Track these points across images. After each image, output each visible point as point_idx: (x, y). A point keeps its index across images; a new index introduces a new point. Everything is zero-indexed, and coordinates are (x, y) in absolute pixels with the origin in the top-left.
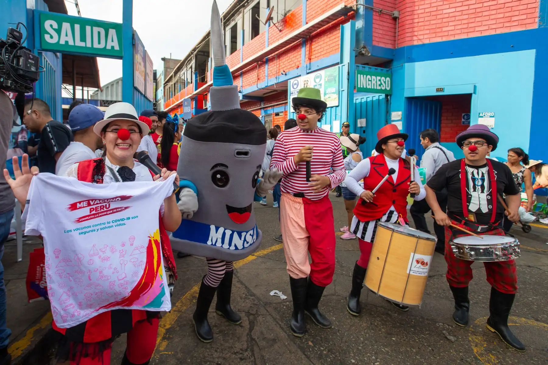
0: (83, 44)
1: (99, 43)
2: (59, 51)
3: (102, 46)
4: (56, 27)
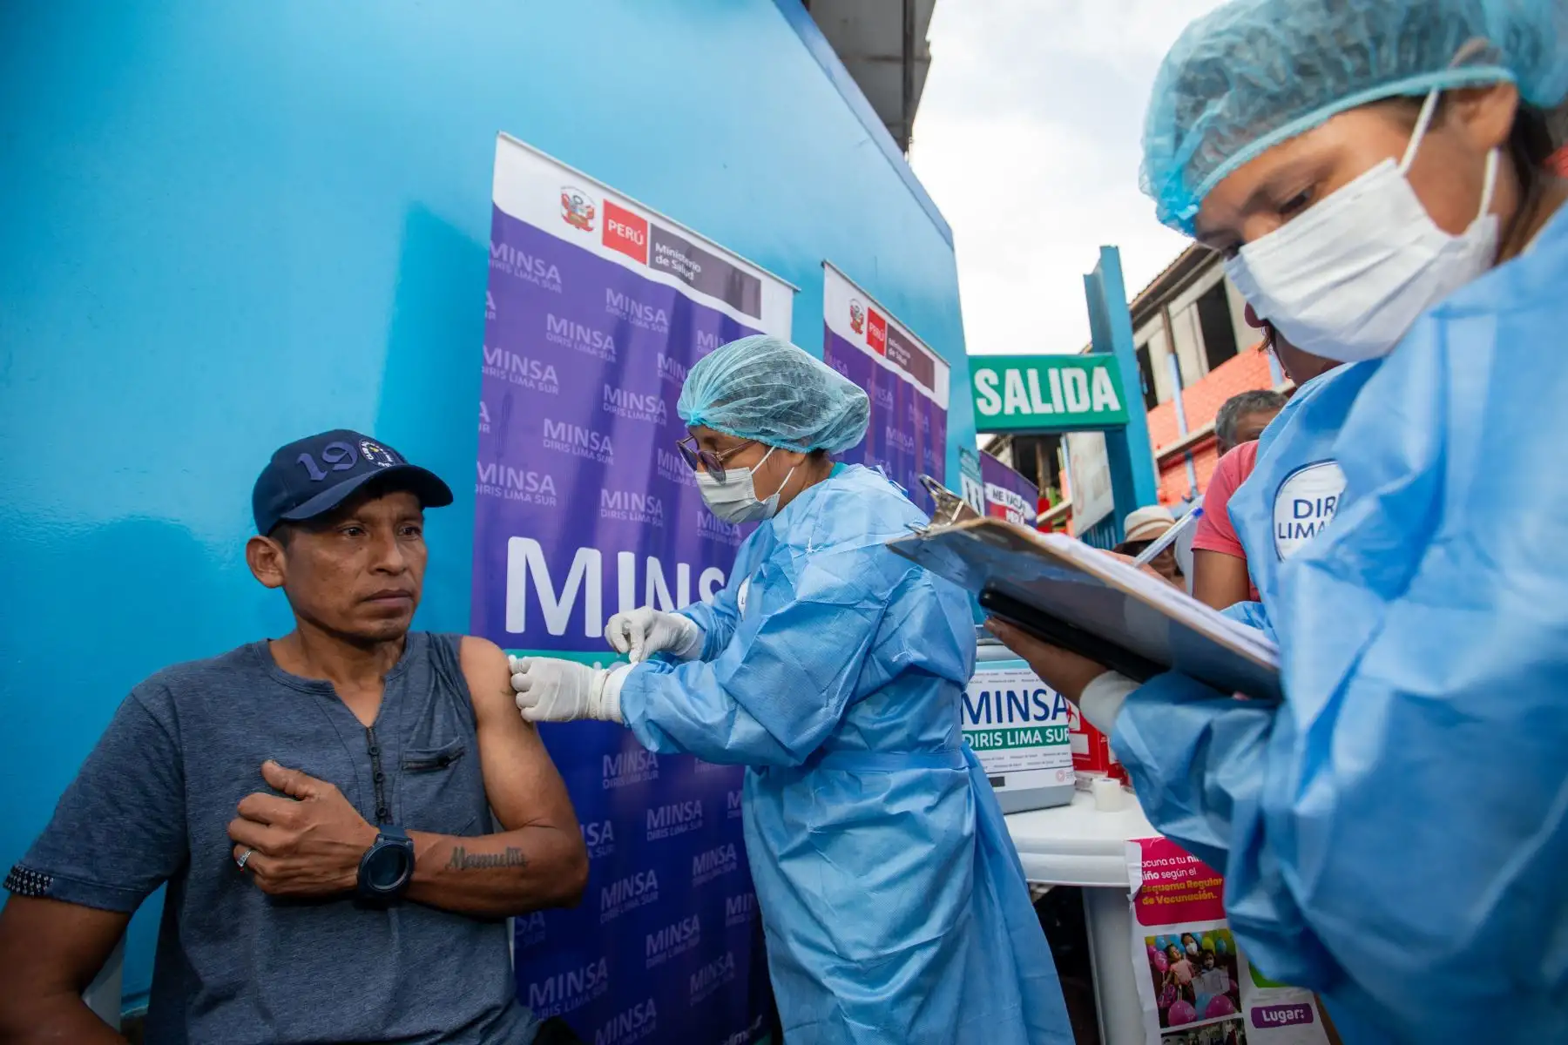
0: (1047, 409)
1: (1078, 401)
2: (1006, 430)
3: (1083, 407)
4: (994, 380)
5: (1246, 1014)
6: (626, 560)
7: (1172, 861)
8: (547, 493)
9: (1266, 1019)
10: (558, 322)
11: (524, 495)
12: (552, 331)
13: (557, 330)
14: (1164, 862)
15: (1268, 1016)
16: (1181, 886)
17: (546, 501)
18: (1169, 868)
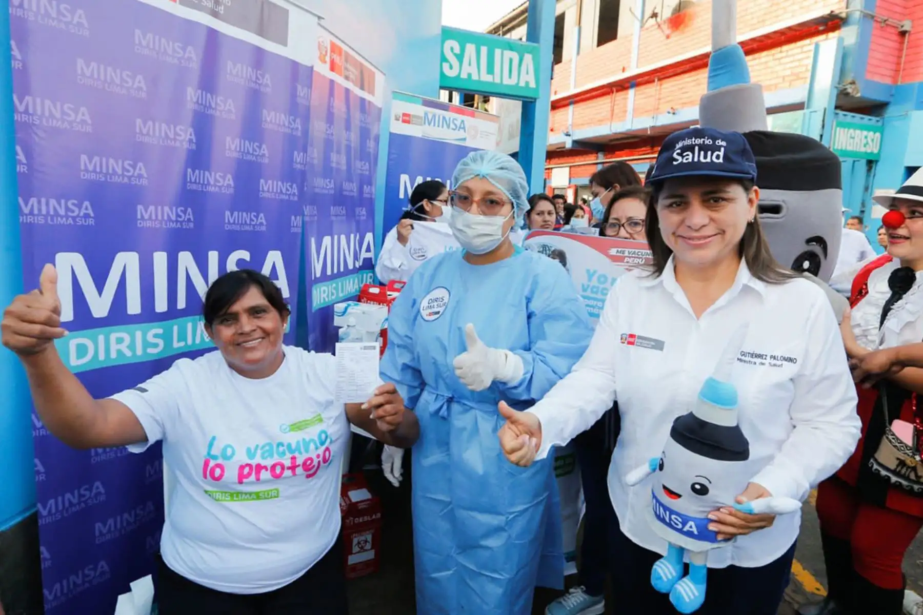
0: (489, 78)
1: (510, 77)
2: (457, 89)
4: (457, 50)
6: (160, 259)
8: (87, 216)
10: (88, 66)
11: (67, 219)
12: (83, 74)
13: (88, 73)
17: (85, 222)
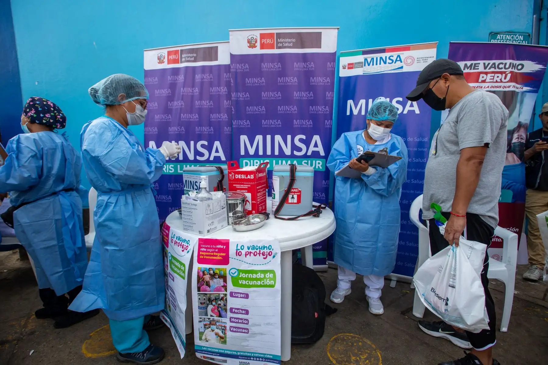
5: (228, 293)
7: (212, 246)
9: (234, 295)
11: (152, 132)
14: (209, 246)
15: (235, 295)
16: (212, 254)
17: (156, 133)
18: (210, 248)
